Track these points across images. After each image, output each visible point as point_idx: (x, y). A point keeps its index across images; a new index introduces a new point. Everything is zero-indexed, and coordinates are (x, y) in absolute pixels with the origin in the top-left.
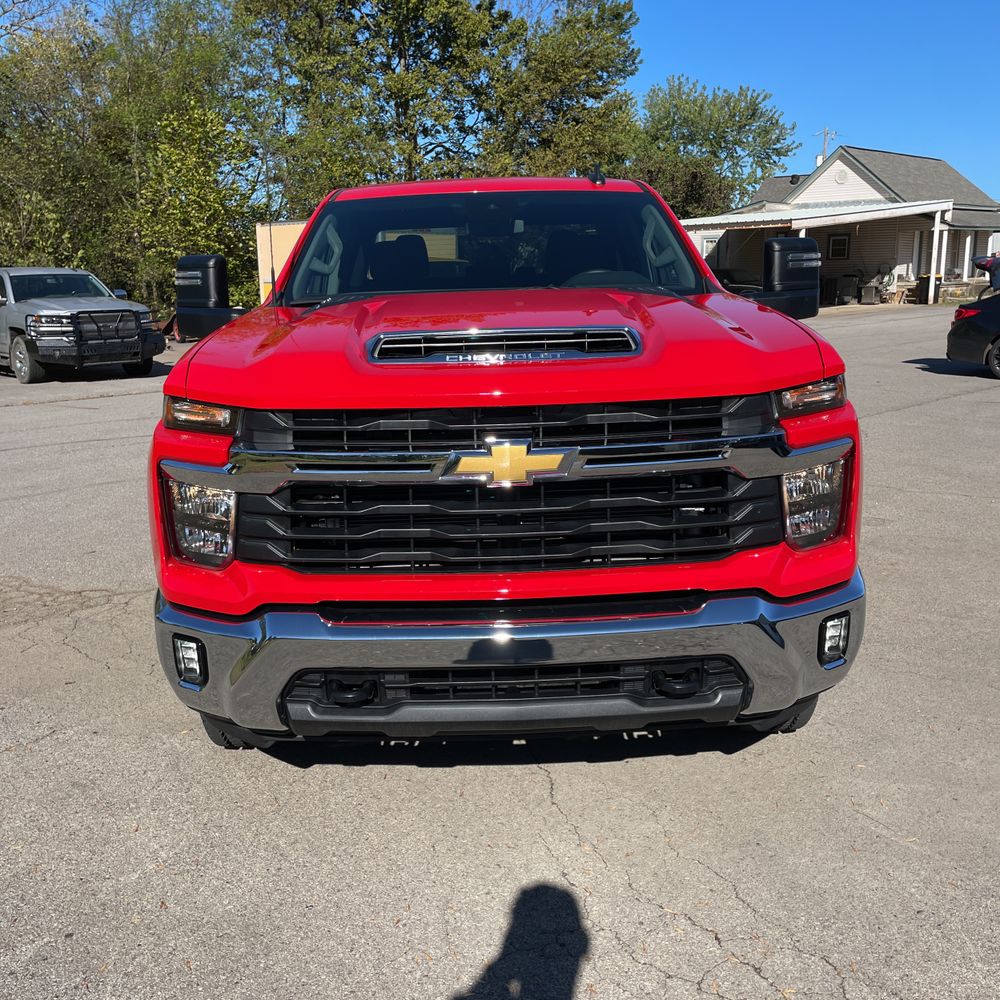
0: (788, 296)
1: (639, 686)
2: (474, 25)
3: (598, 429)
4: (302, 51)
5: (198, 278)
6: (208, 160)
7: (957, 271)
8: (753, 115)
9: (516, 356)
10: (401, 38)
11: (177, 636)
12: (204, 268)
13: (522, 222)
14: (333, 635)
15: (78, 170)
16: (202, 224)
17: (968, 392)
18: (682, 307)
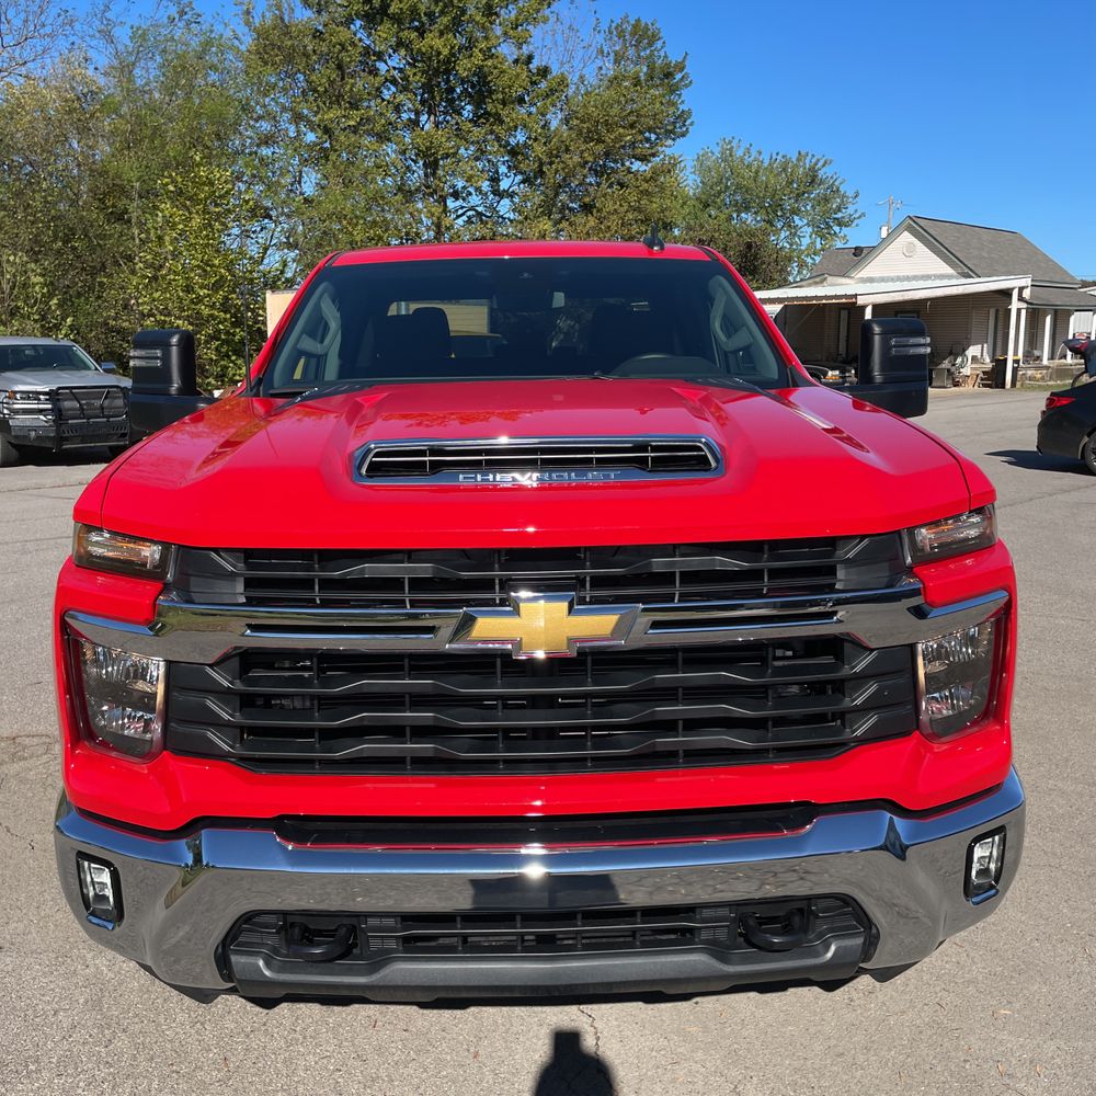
0: (890, 389)
1: (722, 935)
2: (510, 79)
3: (666, 578)
4: (321, 104)
5: (157, 358)
6: (215, 220)
7: (1036, 353)
8: (813, 181)
9: (554, 475)
10: (431, 92)
11: (82, 855)
12: (166, 346)
13: (562, 294)
14: (293, 865)
15: (71, 229)
16: (206, 291)
17: (1065, 491)
18: (763, 403)
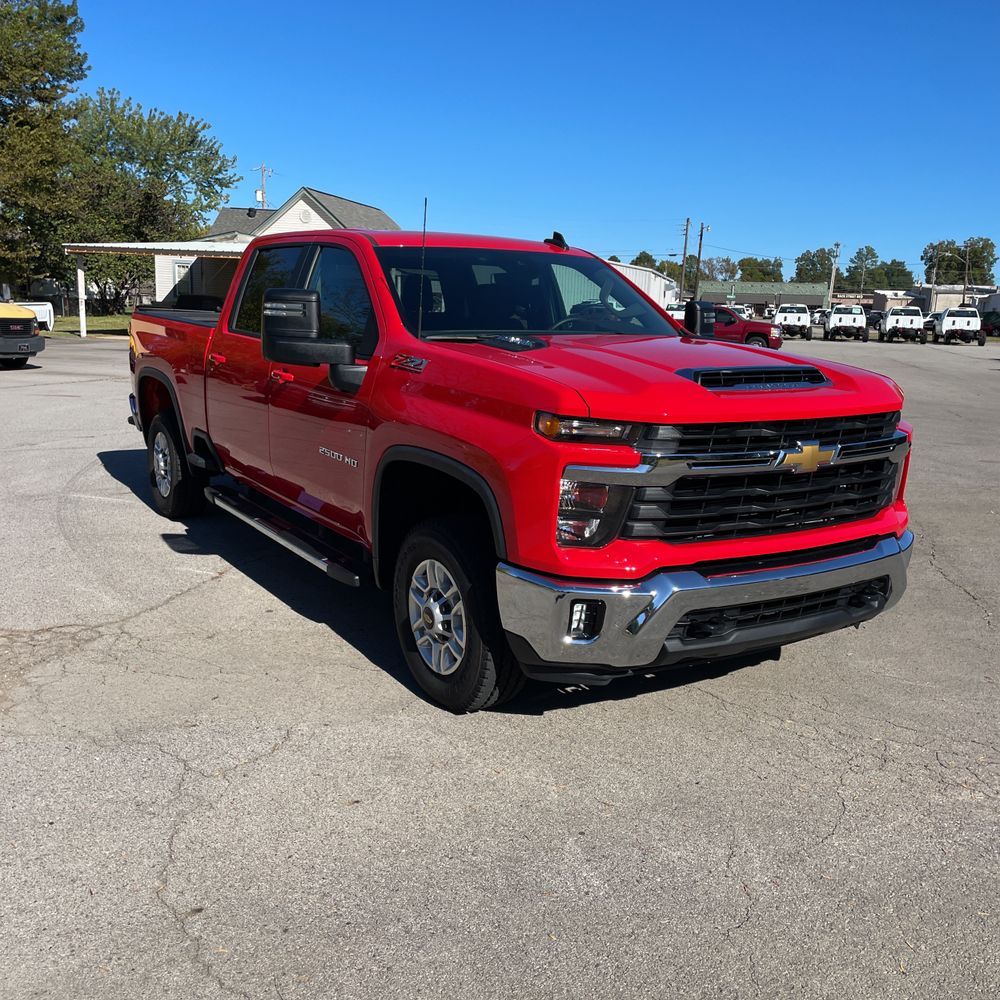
5: (300, 311)
8: (192, 142)
12: (307, 302)
